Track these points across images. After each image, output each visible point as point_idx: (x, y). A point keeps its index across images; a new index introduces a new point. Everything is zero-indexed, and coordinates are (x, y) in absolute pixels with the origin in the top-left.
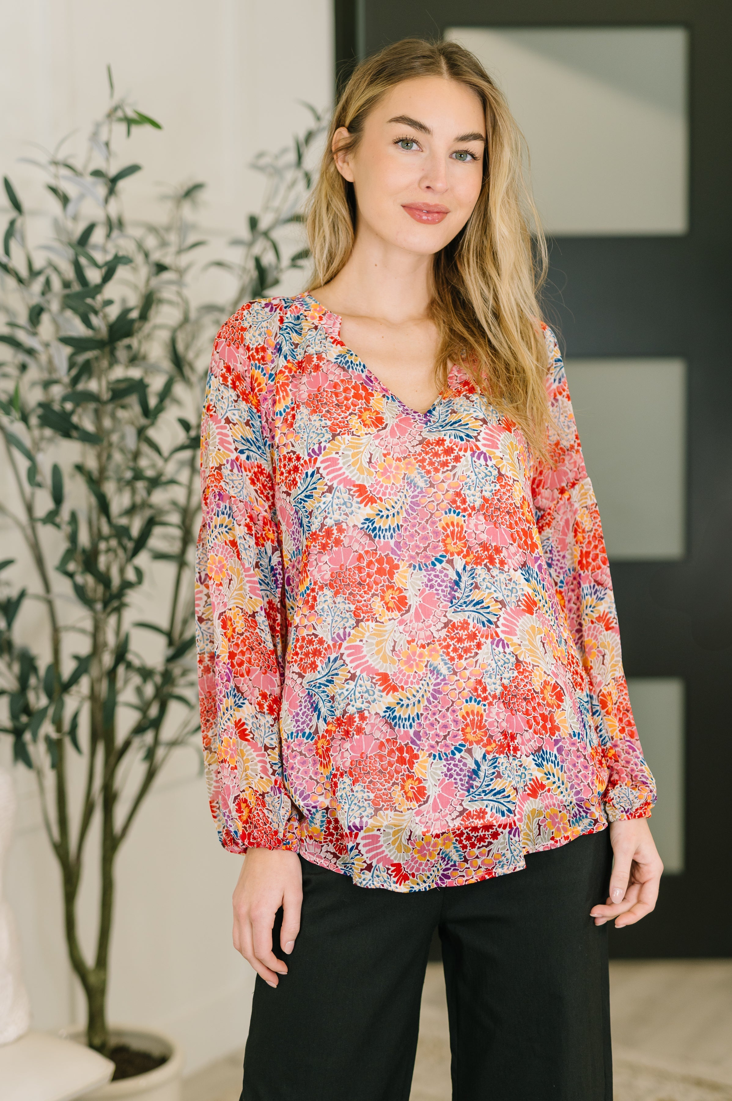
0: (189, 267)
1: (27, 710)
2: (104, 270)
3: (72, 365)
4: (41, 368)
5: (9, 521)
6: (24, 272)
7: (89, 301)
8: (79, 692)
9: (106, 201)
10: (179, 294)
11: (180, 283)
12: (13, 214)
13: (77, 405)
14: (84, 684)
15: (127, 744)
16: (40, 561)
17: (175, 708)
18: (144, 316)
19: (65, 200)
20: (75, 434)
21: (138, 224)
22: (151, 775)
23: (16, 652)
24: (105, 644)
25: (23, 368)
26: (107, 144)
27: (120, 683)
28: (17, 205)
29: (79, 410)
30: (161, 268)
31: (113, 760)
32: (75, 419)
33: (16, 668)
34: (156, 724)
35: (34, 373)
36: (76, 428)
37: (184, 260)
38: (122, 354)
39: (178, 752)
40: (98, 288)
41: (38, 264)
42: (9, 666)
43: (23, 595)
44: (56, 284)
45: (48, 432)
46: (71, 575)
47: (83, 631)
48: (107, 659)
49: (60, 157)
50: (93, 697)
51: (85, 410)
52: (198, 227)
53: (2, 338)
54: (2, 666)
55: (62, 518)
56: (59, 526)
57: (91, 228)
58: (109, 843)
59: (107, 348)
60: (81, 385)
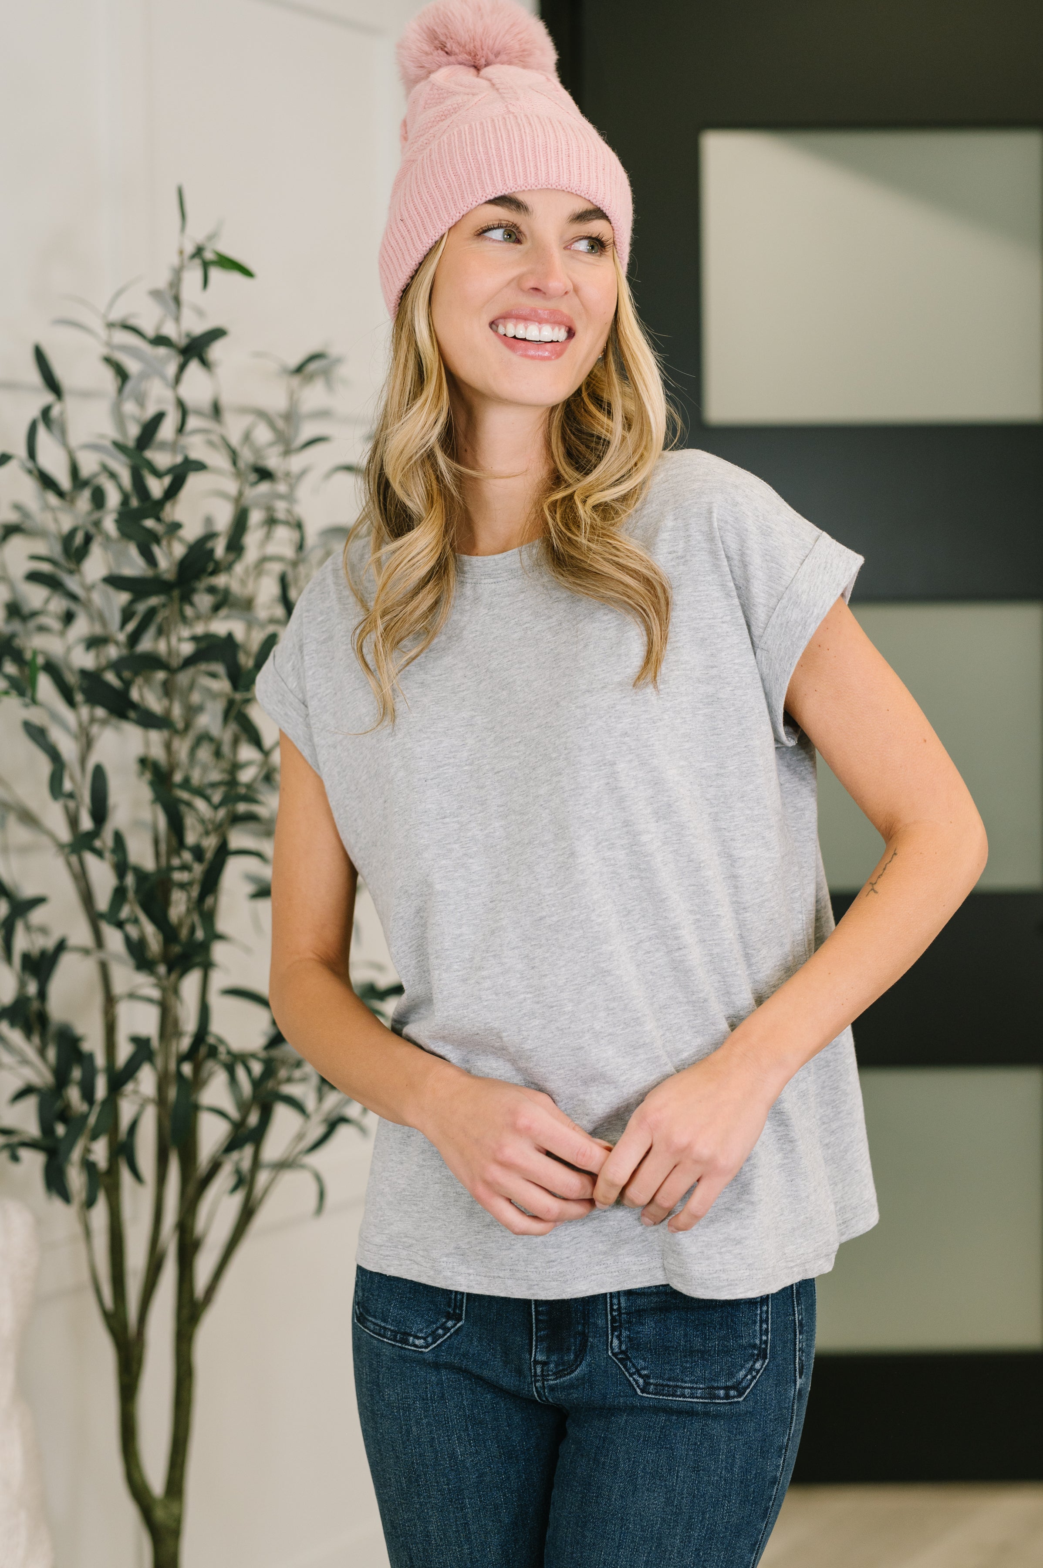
0: (304, 473)
1: (65, 1115)
2: (167, 480)
3: (127, 618)
4: (91, 618)
5: (45, 841)
6: (64, 481)
7: (149, 523)
8: (136, 1092)
9: (178, 379)
10: (291, 512)
11: (289, 497)
12: (48, 398)
13: (136, 673)
14: (147, 1078)
15: (215, 1167)
16: (87, 897)
17: (282, 1114)
18: (235, 546)
19: (122, 375)
20: (132, 714)
21: (244, 410)
22: (247, 1213)
23: (52, 1029)
25: (68, 618)
26: (175, 299)
28: (52, 384)
29: (139, 681)
30: (264, 474)
31: (191, 1189)
32: (135, 694)
33: (52, 1053)
34: (257, 1136)
35: (82, 627)
36: (134, 706)
37: (296, 463)
38: (203, 601)
39: (288, 1178)
40: (160, 504)
41: (86, 469)
42: (42, 1052)
43: (61, 946)
44: (113, 499)
45: (100, 712)
46: (121, 925)
47: (149, 1000)
49: (116, 315)
50: (161, 1101)
51: (148, 681)
52: (323, 414)
53: (34, 577)
54: (30, 1051)
55: (104, 843)
56: (99, 853)
57: (159, 418)
58: (186, 1312)
59: (176, 593)
60: (146, 645)
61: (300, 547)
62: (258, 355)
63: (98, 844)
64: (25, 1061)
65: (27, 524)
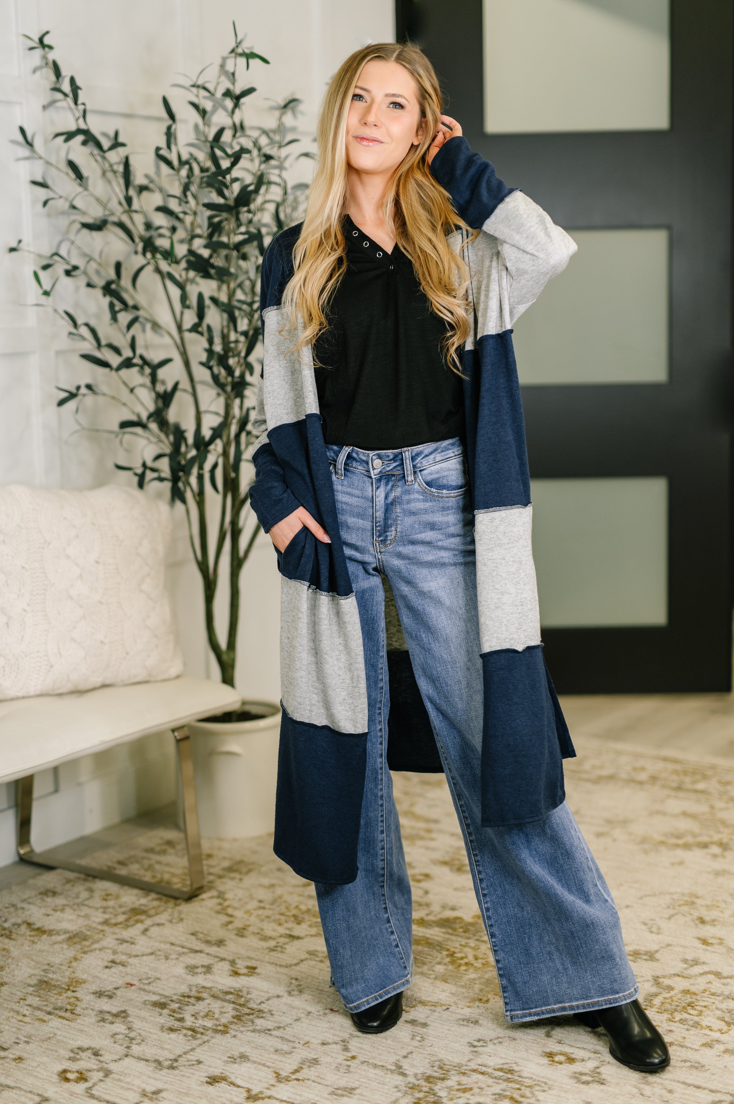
0: (287, 157)
2: (232, 159)
3: (211, 225)
4: (186, 229)
5: (163, 335)
6: (176, 163)
7: (221, 179)
8: (215, 450)
9: (233, 112)
10: (280, 176)
11: (281, 167)
12: (169, 122)
13: (213, 251)
14: (218, 446)
18: (257, 191)
19: (203, 113)
23: (171, 427)
24: (234, 417)
25: (174, 229)
26: (233, 74)
27: (243, 446)
28: (172, 116)
29: (215, 255)
30: (268, 158)
31: (237, 505)
32: (212, 261)
33: (172, 438)
35: (181, 234)
36: (213, 269)
37: (284, 152)
38: (243, 217)
40: (229, 170)
41: (185, 157)
42: (167, 436)
43: (175, 388)
44: (197, 170)
46: (210, 368)
47: (217, 414)
48: (234, 429)
49: (199, 82)
50: (225, 454)
51: (218, 256)
52: (293, 129)
53: (159, 209)
54: (163, 436)
55: (203, 329)
56: (201, 334)
57: (221, 132)
58: (235, 563)
59: (234, 212)
60: (215, 239)
61: (285, 193)
62: (266, 99)
63: (200, 329)
64: (160, 441)
65: (151, 186)
